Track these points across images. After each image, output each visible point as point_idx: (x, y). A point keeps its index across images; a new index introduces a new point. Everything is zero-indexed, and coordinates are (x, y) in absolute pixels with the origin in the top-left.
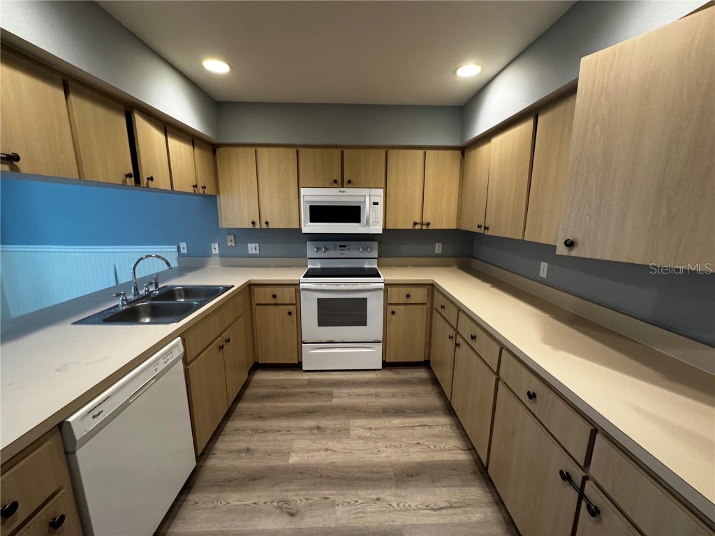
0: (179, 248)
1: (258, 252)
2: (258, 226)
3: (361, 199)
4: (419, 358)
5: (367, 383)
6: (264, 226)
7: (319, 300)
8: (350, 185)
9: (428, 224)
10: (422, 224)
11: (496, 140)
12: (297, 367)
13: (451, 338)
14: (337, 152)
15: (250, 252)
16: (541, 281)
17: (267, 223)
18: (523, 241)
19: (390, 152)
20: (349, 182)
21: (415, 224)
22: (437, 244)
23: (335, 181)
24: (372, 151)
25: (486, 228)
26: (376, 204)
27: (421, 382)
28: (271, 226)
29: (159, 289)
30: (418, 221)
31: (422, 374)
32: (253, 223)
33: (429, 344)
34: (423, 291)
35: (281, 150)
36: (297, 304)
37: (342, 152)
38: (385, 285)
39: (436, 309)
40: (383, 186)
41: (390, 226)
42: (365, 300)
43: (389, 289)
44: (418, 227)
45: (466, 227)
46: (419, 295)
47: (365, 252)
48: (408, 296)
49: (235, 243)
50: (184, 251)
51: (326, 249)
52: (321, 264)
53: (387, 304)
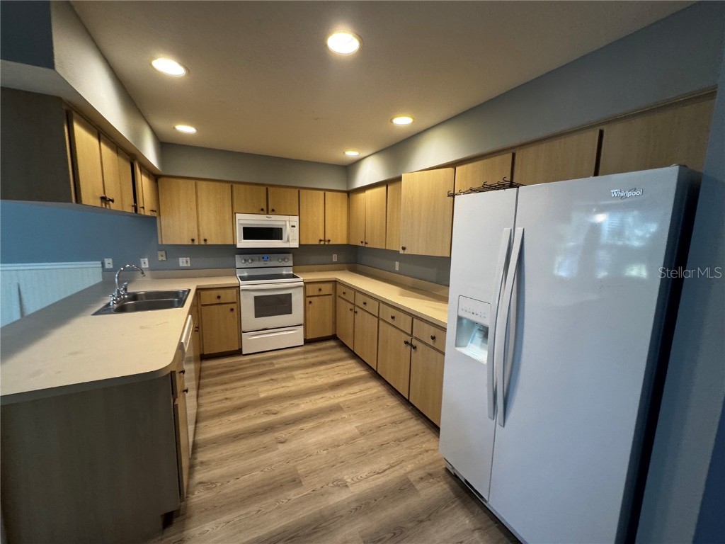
0: (103, 264)
1: (189, 265)
2: (196, 243)
3: (284, 223)
4: (329, 333)
5: (295, 354)
6: (203, 243)
7: (256, 297)
8: (273, 213)
9: (329, 241)
10: (325, 241)
11: (368, 192)
12: (239, 352)
13: (351, 310)
14: (264, 189)
15: (181, 265)
16: (396, 272)
17: (205, 240)
18: (385, 249)
19: (302, 191)
20: (273, 210)
21: (320, 241)
22: (334, 255)
23: (262, 210)
24: (289, 190)
25: (366, 243)
26: (294, 227)
27: (332, 347)
28: (209, 243)
29: (128, 294)
30: (322, 239)
31: (332, 343)
32: (193, 240)
33: (335, 323)
34: (329, 286)
35: (218, 184)
36: (237, 302)
37: (267, 189)
38: (305, 283)
39: (339, 296)
40: (297, 214)
41: (302, 243)
42: (290, 295)
43: (307, 286)
44: (322, 243)
45: (353, 243)
46: (327, 289)
47: (283, 262)
48: (320, 290)
49: (166, 258)
50: (107, 266)
51: (252, 260)
52: (247, 272)
53: (306, 297)
